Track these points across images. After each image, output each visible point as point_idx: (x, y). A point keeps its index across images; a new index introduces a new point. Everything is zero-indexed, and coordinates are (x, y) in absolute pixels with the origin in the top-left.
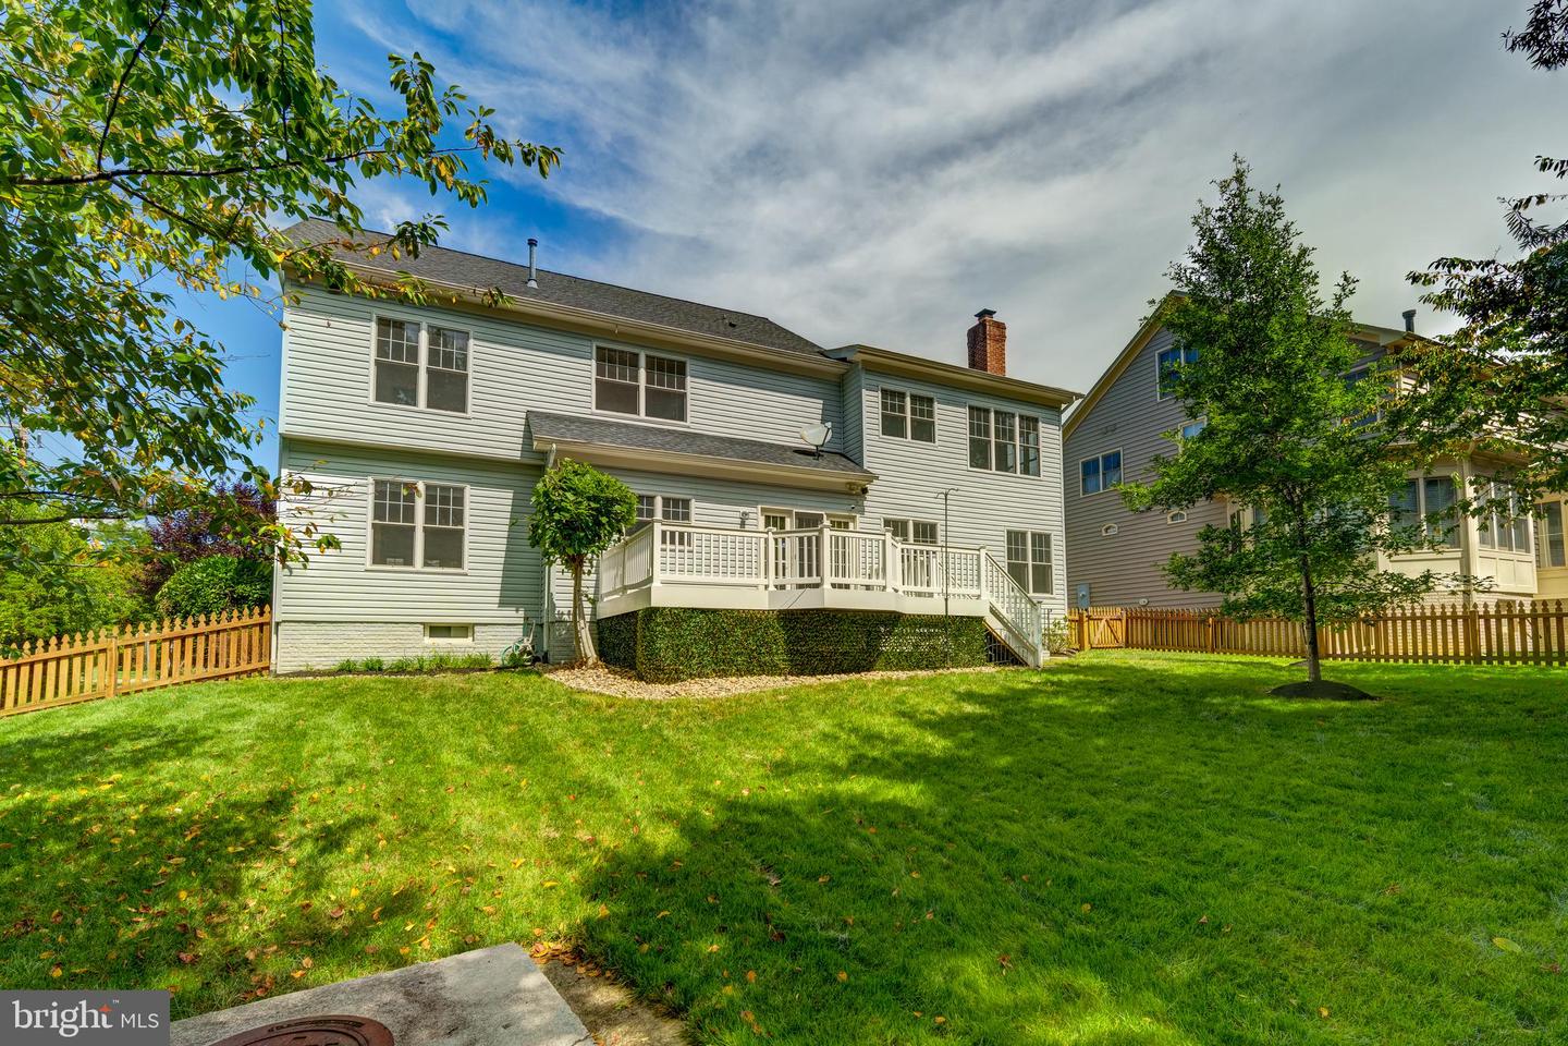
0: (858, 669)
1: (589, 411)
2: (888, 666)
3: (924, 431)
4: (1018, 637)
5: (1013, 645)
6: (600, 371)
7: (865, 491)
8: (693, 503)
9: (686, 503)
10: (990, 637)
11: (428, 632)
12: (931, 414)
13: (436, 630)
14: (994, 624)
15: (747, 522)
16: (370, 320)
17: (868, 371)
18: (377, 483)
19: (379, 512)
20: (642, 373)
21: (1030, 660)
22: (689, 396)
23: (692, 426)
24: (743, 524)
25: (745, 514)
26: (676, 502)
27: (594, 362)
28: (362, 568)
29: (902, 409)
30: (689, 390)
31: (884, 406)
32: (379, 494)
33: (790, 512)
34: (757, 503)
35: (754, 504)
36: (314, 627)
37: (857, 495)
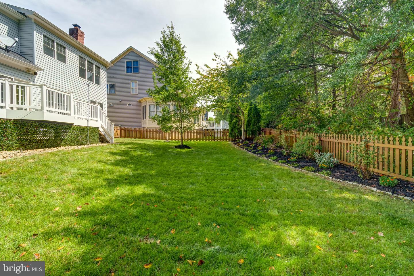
0: (54, 146)
2: (66, 144)
3: (62, 58)
4: (108, 134)
5: (106, 137)
7: (36, 73)
10: (100, 135)
12: (65, 53)
14: (101, 130)
17: (37, 24)
21: (110, 141)
29: (53, 46)
31: (45, 42)
37: (31, 74)
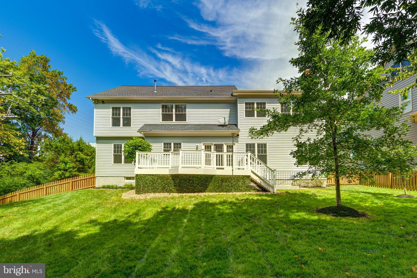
1: (160, 122)
4: (265, 182)
6: (163, 111)
7: (238, 135)
8: (182, 144)
9: (180, 144)
11: (126, 179)
12: (265, 108)
13: (128, 178)
14: (255, 178)
15: (198, 148)
16: (110, 108)
17: (240, 98)
18: (114, 145)
19: (115, 152)
20: (174, 110)
21: (271, 190)
22: (187, 114)
23: (188, 122)
24: (197, 148)
25: (197, 146)
26: (177, 144)
27: (161, 109)
28: (111, 164)
29: (253, 108)
30: (187, 112)
31: (246, 108)
32: (115, 147)
33: (212, 144)
34: (201, 142)
35: (200, 142)
36: (103, 178)
37: (235, 137)
